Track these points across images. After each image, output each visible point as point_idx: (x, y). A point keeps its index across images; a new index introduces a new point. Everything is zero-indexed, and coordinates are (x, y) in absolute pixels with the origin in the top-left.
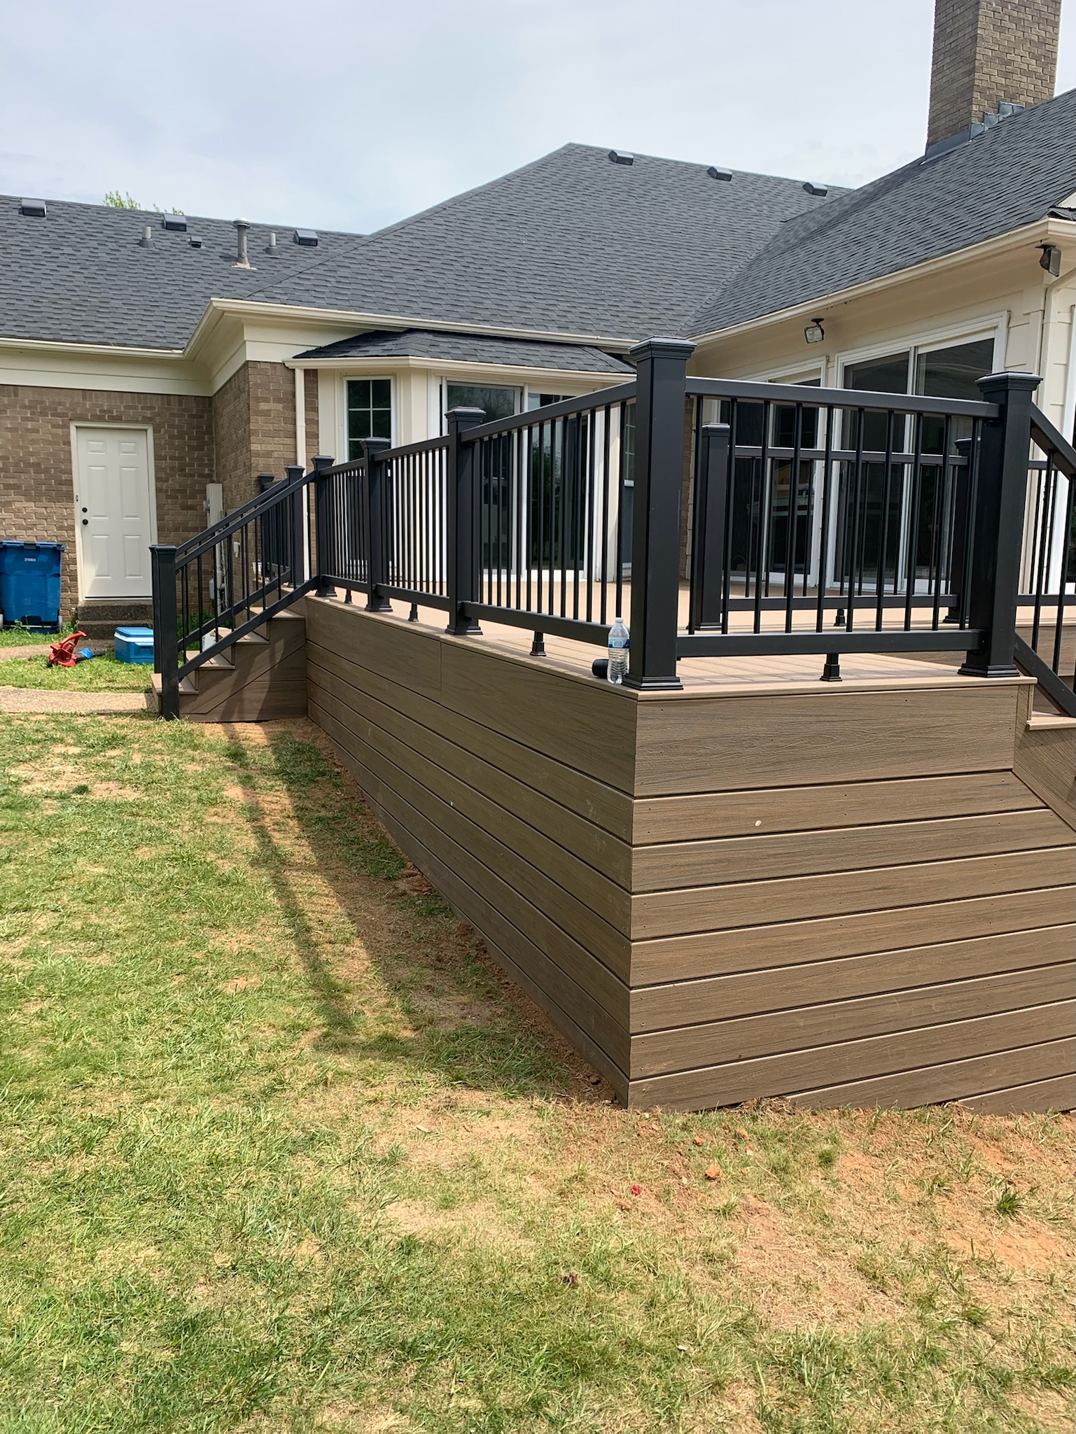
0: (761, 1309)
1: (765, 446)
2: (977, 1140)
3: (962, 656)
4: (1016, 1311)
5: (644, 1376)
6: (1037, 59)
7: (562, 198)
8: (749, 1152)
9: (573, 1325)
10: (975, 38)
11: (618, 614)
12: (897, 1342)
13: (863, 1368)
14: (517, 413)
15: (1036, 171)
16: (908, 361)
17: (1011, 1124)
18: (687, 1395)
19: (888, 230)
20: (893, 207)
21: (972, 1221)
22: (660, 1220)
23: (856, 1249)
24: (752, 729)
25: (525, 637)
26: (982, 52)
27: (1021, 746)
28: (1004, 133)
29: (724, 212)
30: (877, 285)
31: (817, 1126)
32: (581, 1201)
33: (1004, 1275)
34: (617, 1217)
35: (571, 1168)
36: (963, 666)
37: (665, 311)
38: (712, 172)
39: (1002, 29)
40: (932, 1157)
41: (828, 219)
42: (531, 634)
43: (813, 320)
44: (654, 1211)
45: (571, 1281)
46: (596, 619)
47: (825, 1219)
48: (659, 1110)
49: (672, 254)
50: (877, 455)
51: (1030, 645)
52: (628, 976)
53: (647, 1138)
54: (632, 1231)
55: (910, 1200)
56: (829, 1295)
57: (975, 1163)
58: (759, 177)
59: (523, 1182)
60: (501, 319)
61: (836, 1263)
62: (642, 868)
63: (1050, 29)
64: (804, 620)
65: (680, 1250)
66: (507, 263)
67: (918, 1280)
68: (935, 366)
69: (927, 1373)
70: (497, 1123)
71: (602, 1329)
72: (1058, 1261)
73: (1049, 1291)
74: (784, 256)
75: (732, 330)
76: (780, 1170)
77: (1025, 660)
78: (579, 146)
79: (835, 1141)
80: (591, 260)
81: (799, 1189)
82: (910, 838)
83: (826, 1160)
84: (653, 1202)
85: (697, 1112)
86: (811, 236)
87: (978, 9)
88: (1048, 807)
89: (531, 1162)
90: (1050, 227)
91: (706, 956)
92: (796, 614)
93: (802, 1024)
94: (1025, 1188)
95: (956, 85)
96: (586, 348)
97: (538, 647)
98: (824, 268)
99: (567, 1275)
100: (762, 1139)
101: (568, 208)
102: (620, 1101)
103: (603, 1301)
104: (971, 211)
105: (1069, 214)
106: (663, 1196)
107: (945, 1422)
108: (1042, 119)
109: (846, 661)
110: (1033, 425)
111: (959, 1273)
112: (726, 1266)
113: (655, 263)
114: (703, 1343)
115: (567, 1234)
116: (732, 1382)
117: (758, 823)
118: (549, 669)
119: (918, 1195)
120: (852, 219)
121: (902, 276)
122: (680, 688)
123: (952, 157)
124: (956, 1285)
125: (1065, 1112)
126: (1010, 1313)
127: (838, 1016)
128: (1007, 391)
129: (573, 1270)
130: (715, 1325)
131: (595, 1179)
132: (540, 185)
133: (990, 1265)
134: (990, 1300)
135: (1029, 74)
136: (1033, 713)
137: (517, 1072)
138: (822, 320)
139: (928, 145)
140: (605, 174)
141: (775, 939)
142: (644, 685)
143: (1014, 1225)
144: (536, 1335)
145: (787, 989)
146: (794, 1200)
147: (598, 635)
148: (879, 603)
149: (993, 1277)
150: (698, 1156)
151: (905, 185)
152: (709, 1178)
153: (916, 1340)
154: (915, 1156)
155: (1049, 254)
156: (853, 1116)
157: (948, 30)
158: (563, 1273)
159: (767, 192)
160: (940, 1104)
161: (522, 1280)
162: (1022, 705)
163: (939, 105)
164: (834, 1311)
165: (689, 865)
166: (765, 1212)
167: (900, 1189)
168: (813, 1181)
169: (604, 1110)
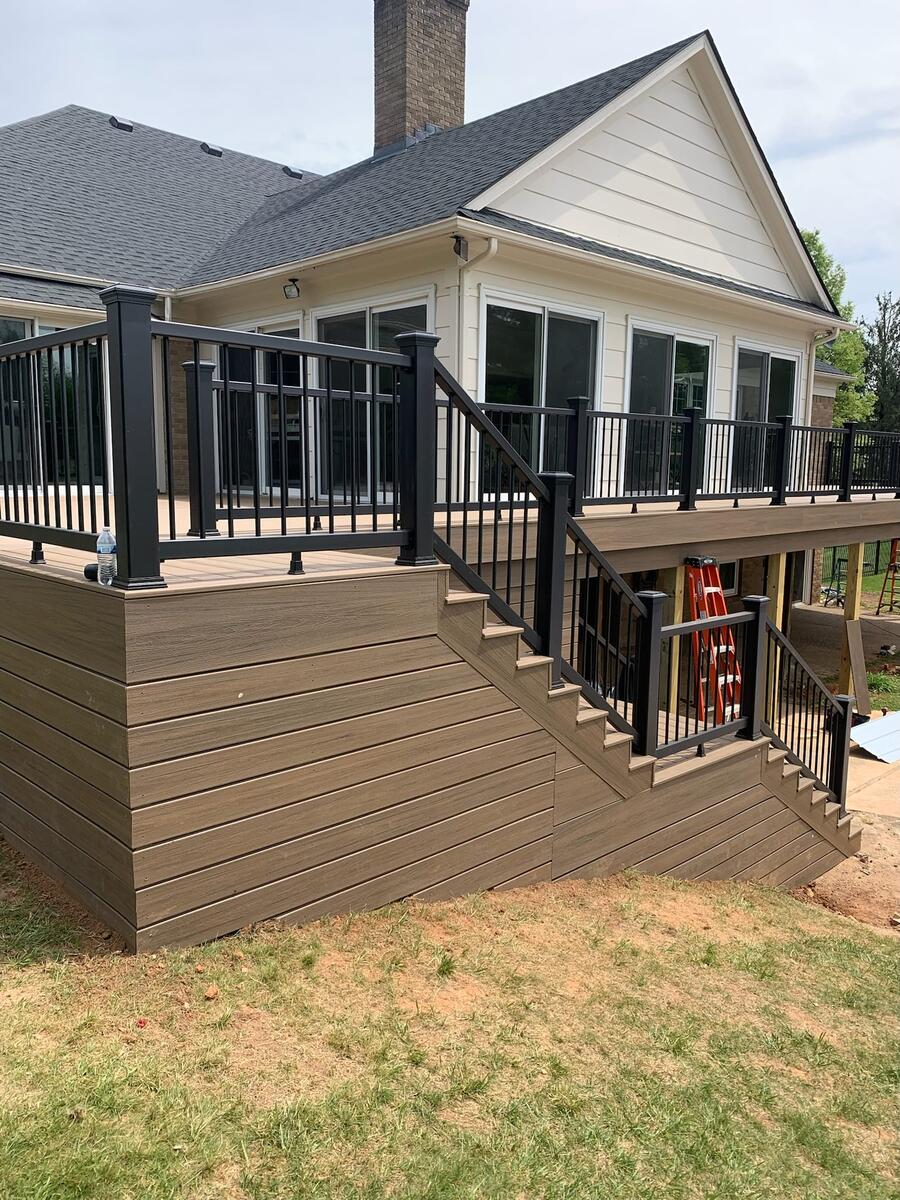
0: (248, 1097)
1: (254, 382)
2: (426, 923)
3: (397, 550)
4: (447, 1047)
5: (143, 1181)
6: (451, 93)
7: (65, 153)
8: (245, 970)
9: (76, 1155)
10: (404, 70)
11: (107, 523)
12: (357, 1094)
13: (329, 1121)
14: (28, 337)
15: (450, 179)
16: (365, 318)
17: (451, 905)
18: (180, 1186)
19: (346, 212)
20: (352, 194)
21: (420, 987)
22: (162, 1044)
23: (328, 1029)
24: (230, 617)
25: (26, 546)
26: (411, 82)
27: (442, 616)
28: (429, 148)
29: (216, 183)
30: (337, 256)
31: (302, 937)
32: (89, 1044)
33: (440, 1021)
34: (123, 1051)
35: (81, 1017)
36: (399, 558)
37: (165, 262)
38: (204, 146)
39: (424, 67)
40: (391, 943)
41: (302, 198)
42: (30, 544)
43: (290, 280)
44: (158, 1037)
45: (76, 1118)
46: (88, 529)
47: (305, 1011)
48: (165, 950)
49: (171, 214)
50: (344, 393)
51: (445, 541)
52: (130, 840)
53: (154, 976)
54: (136, 1060)
55: (374, 980)
56: (305, 1070)
57: (424, 941)
58: (246, 156)
59: (33, 1039)
60: (7, 257)
61: (312, 1043)
62: (136, 745)
63: (458, 72)
64: (271, 526)
65: (180, 1065)
66: (13, 206)
67: (376, 1041)
68: (384, 323)
69: (379, 1112)
70: (9, 991)
71: (105, 1151)
72: (479, 1002)
73: (472, 1025)
74: (267, 224)
75: (224, 283)
76: (270, 979)
77: (444, 553)
78: (80, 108)
79: (316, 946)
80: (96, 211)
81: (285, 991)
82: (365, 694)
83: (308, 963)
84: (157, 1031)
85: (200, 946)
86: (289, 210)
87: (405, 48)
88: (464, 661)
89: (42, 1020)
90: (459, 223)
91: (200, 812)
92: (264, 522)
93: (286, 856)
94: (458, 953)
95: (393, 104)
96: (94, 289)
97: (37, 555)
98: (297, 237)
99: (73, 1112)
100: (256, 957)
101: (72, 163)
102: (129, 949)
103: (107, 1127)
104: (405, 204)
105: (471, 213)
106: (167, 1023)
107: (390, 1147)
108: (455, 140)
109: (307, 557)
110: (437, 374)
111: (406, 1028)
112: (219, 1069)
113: (156, 221)
114: (196, 1138)
115: (74, 1077)
116: (220, 1164)
117: (240, 695)
118: (45, 575)
119: (380, 974)
120: (320, 199)
121: (356, 250)
122: (165, 586)
123: (393, 161)
124: (405, 1038)
125: (490, 889)
126: (443, 1049)
127: (315, 844)
128: (416, 346)
129: (78, 1107)
130: (207, 1120)
131: (103, 1022)
132: (43, 139)
133: (430, 1017)
134: (428, 1042)
135: (446, 104)
136: (450, 591)
137: (30, 942)
138: (297, 280)
139: (376, 148)
140: (107, 137)
141: (261, 789)
142: (131, 585)
143: (450, 982)
144: (38, 1173)
145: (272, 829)
146: (281, 1001)
147: (87, 543)
148: (353, 511)
149: (432, 1025)
150: (199, 982)
151: (360, 178)
152: (208, 999)
153: (371, 1088)
154: (379, 945)
155: (459, 243)
156: (332, 923)
157: (385, 60)
158: (69, 1112)
159: (253, 170)
160: (398, 901)
161: (28, 1128)
162: (442, 585)
163: (382, 118)
164: (309, 1082)
165: (180, 738)
166: (256, 1016)
167: (366, 973)
168: (297, 982)
169: (117, 962)
